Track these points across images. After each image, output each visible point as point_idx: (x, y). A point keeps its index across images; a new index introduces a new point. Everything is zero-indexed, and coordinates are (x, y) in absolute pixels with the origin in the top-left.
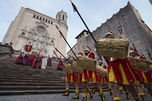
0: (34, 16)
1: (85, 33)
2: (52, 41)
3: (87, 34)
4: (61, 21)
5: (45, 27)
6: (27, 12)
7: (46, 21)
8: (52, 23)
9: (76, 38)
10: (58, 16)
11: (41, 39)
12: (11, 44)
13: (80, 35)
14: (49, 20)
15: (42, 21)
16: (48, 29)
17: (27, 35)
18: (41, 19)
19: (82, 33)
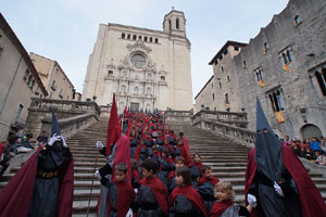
0: (123, 36)
1: (231, 49)
2: (163, 78)
3: (236, 49)
4: (173, 33)
5: (145, 51)
6: (111, 32)
7: (146, 39)
8: (156, 40)
9: (211, 64)
10: (167, 22)
11: (142, 77)
12: (95, 98)
13: (219, 56)
14: (149, 37)
15: (139, 42)
16: (150, 55)
17: (116, 74)
18: (135, 37)
19: (224, 50)
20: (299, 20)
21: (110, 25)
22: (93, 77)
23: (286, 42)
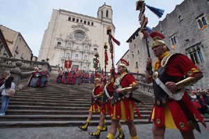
0: (70, 19)
2: (95, 49)
4: (104, 19)
5: (84, 30)
6: (61, 15)
7: (85, 22)
8: (92, 24)
9: (127, 42)
10: (100, 13)
11: (81, 48)
13: (133, 37)
14: (89, 21)
15: (80, 23)
16: (88, 33)
17: (63, 45)
18: (78, 20)
19: (136, 34)
20: (181, 18)
21: (60, 10)
22: (47, 46)
23: (173, 31)
